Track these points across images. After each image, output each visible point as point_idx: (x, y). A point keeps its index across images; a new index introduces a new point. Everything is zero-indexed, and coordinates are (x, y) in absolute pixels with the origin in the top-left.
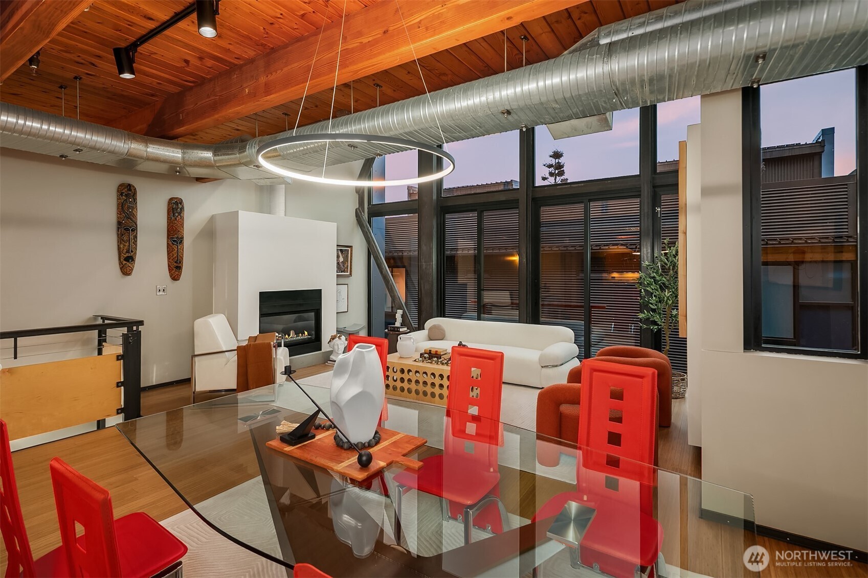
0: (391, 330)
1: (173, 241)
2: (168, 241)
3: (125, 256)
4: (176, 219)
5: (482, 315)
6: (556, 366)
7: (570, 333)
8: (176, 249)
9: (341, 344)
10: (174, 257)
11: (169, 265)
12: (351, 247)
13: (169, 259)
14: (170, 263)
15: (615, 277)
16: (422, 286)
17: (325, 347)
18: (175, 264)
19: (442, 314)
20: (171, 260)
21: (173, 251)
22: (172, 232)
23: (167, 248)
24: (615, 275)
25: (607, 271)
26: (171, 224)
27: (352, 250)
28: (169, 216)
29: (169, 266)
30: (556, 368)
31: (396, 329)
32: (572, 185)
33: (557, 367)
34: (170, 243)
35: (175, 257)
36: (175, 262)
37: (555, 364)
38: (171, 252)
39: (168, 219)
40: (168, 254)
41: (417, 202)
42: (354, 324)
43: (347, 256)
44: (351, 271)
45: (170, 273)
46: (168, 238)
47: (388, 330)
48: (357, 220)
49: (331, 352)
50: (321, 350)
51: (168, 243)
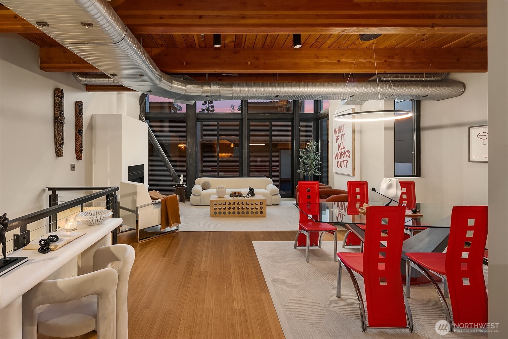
1: (80, 132)
2: (75, 132)
3: (60, 142)
4: (81, 116)
8: (81, 138)
10: (80, 143)
13: (76, 145)
14: (77, 148)
18: (80, 149)
20: (78, 146)
21: (79, 139)
22: (79, 126)
23: (75, 138)
26: (78, 120)
28: (77, 114)
29: (76, 150)
34: (77, 134)
36: (81, 147)
38: (78, 140)
39: (76, 116)
40: (75, 142)
45: (76, 155)
46: (76, 130)
51: (75, 134)
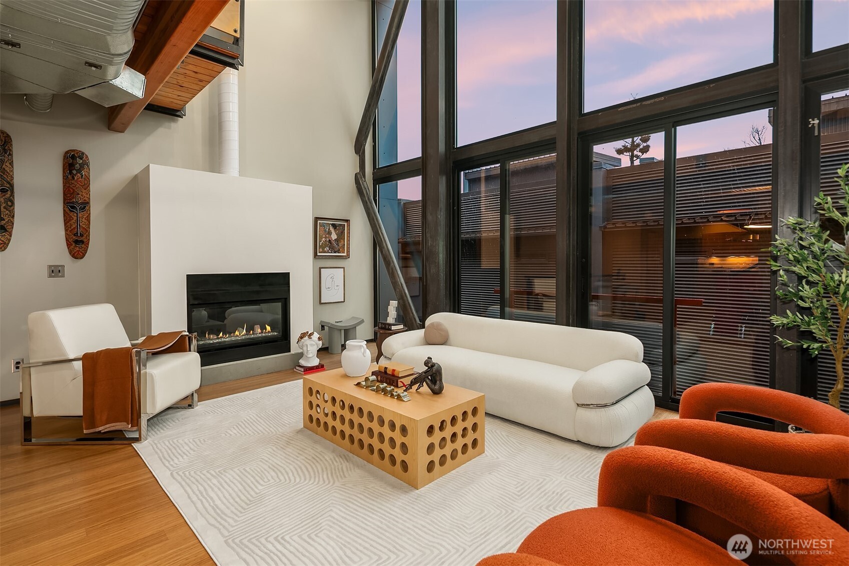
0: (382, 328)
1: (71, 207)
2: (64, 207)
4: (73, 178)
5: (507, 309)
6: (605, 406)
7: (635, 344)
8: (74, 218)
9: (312, 345)
10: (72, 228)
11: (66, 238)
12: (347, 221)
13: (66, 230)
14: (67, 236)
15: (713, 264)
16: (428, 269)
17: (294, 348)
18: (74, 237)
19: (456, 308)
20: (68, 232)
21: (70, 220)
22: (69, 195)
23: (64, 217)
24: (715, 260)
25: (705, 251)
26: (68, 185)
27: (349, 226)
28: (64, 174)
29: (67, 240)
30: (603, 410)
31: (387, 327)
32: (644, 103)
33: (606, 409)
34: (67, 210)
35: (74, 228)
36: (75, 235)
37: (603, 403)
38: (70, 223)
39: (63, 178)
40: (65, 224)
41: (421, 160)
42: (353, 317)
43: (343, 232)
44: (348, 252)
45: (69, 248)
46: (64, 203)
47: (379, 328)
48: (357, 187)
49: (301, 355)
50: (290, 351)
51: (64, 210)
